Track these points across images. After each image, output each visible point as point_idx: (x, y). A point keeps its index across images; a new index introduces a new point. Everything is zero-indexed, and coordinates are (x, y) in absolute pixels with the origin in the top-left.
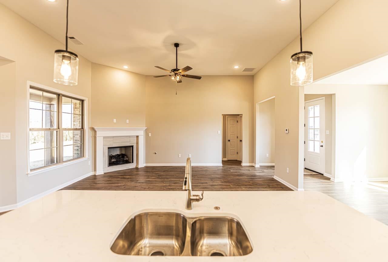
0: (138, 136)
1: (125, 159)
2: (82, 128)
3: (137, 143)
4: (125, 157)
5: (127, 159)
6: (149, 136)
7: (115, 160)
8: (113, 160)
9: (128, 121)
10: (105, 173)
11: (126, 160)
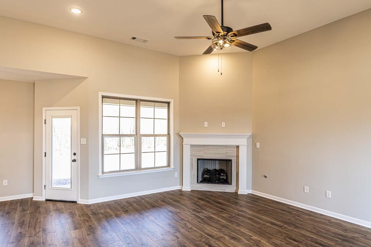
0: (239, 146)
1: (221, 177)
2: (169, 134)
3: (237, 157)
4: (222, 174)
5: (225, 178)
6: (257, 147)
7: (208, 176)
8: (206, 176)
9: (223, 125)
10: (192, 191)
11: (223, 179)
